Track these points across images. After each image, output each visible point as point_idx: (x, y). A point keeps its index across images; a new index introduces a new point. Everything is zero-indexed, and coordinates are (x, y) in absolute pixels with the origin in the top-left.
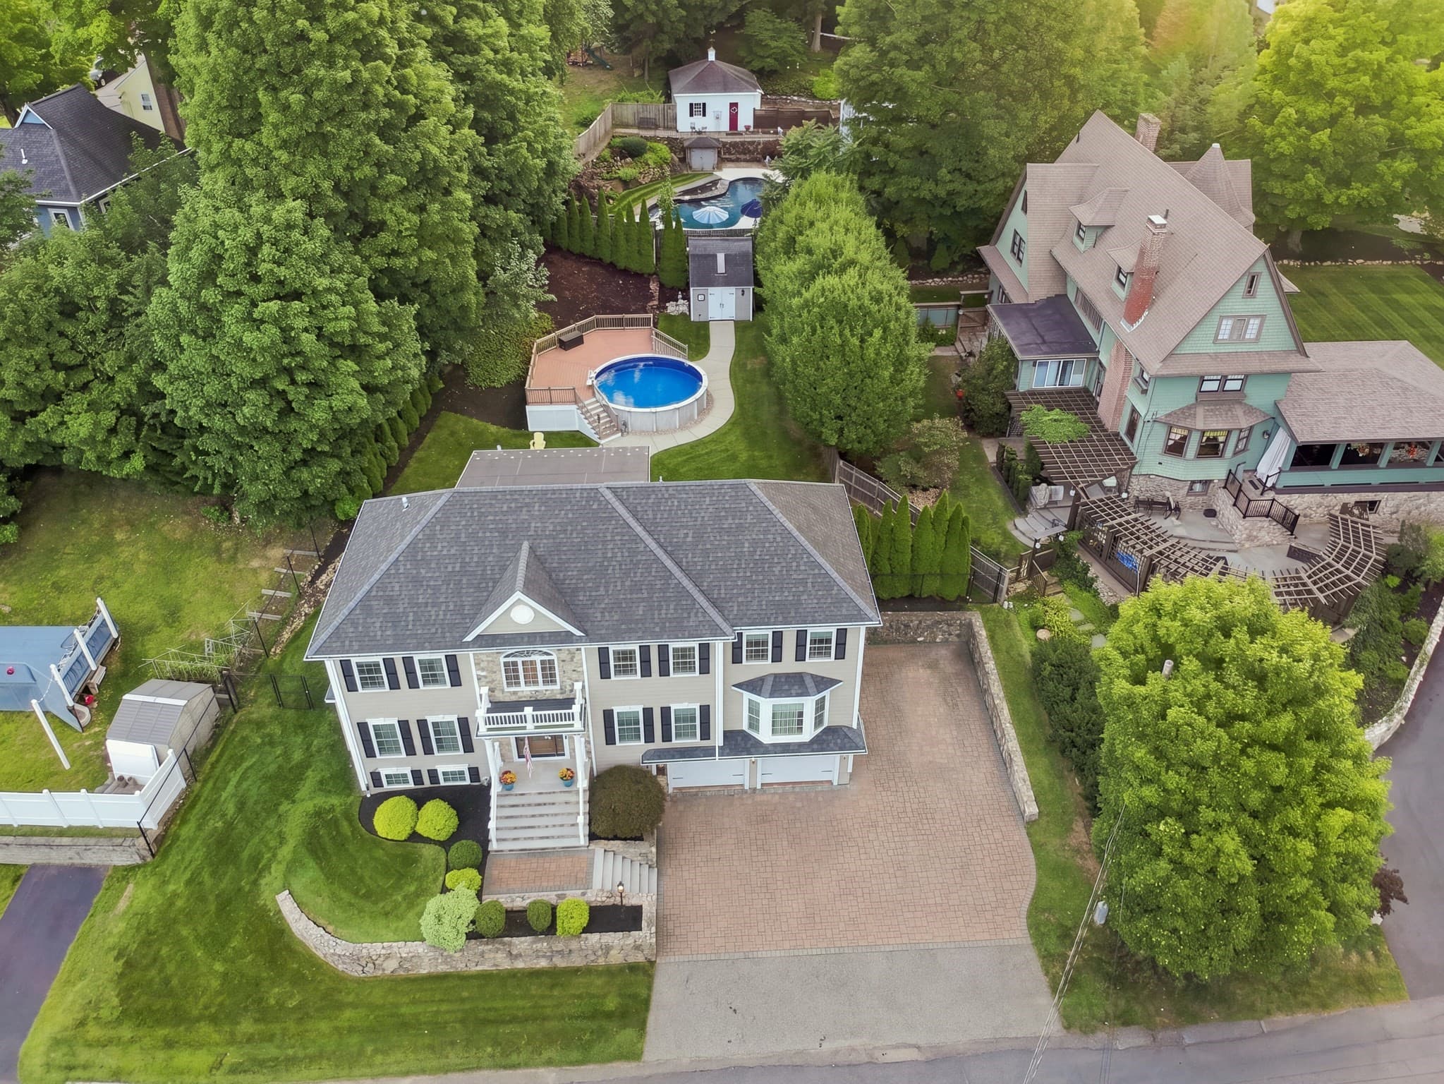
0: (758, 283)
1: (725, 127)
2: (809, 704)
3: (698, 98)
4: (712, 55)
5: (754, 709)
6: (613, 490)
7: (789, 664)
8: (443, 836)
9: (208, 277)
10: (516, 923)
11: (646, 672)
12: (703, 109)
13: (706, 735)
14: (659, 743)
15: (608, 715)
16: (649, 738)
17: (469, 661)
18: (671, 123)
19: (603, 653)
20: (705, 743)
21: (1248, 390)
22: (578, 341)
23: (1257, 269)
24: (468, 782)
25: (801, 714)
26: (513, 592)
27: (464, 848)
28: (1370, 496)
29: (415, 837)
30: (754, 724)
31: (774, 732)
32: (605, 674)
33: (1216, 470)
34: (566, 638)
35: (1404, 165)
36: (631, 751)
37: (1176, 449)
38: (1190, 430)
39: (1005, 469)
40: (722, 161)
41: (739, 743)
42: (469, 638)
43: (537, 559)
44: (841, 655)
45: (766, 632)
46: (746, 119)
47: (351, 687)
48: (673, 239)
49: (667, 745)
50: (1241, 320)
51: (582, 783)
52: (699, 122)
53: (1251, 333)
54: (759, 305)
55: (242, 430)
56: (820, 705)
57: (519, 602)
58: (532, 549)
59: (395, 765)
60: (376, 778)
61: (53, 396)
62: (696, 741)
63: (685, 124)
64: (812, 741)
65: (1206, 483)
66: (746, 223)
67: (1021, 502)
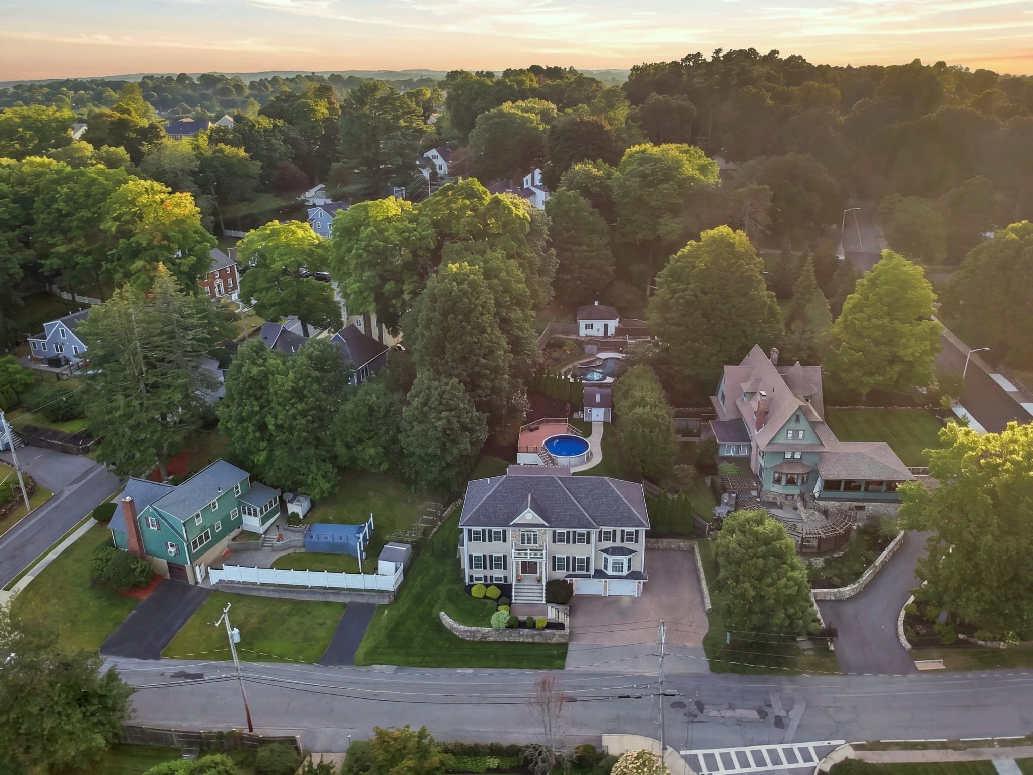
0: (613, 406)
1: (601, 333)
2: (624, 559)
3: (589, 322)
4: (596, 303)
5: (606, 560)
6: (559, 478)
7: (618, 544)
8: (495, 597)
9: (425, 404)
10: (522, 625)
11: (568, 542)
12: (592, 327)
13: (588, 570)
14: (571, 572)
15: (554, 557)
16: (568, 570)
17: (510, 531)
18: (577, 333)
19: (554, 532)
20: (588, 573)
21: (804, 458)
22: (537, 428)
23: (798, 413)
24: (503, 582)
25: (622, 564)
26: (527, 508)
27: (503, 599)
28: (861, 504)
29: (486, 597)
30: (606, 567)
31: (613, 571)
32: (554, 542)
33: (795, 491)
34: (543, 526)
35: (897, 368)
36: (560, 574)
37: (778, 481)
38: (782, 474)
39: (713, 487)
40: (600, 350)
41: (600, 574)
42: (512, 524)
43: (533, 500)
44: (637, 541)
45: (610, 529)
46: (611, 331)
47: (470, 540)
48: (578, 386)
49: (574, 573)
50: (796, 432)
51: (544, 583)
52: (589, 332)
53: (801, 436)
54: (614, 416)
55: (427, 454)
56: (630, 560)
57: (529, 512)
58: (532, 497)
59: (479, 573)
60: (471, 577)
61: (360, 441)
62: (584, 572)
63: (583, 332)
64: (627, 575)
65: (793, 496)
66: (609, 380)
67: (718, 502)
